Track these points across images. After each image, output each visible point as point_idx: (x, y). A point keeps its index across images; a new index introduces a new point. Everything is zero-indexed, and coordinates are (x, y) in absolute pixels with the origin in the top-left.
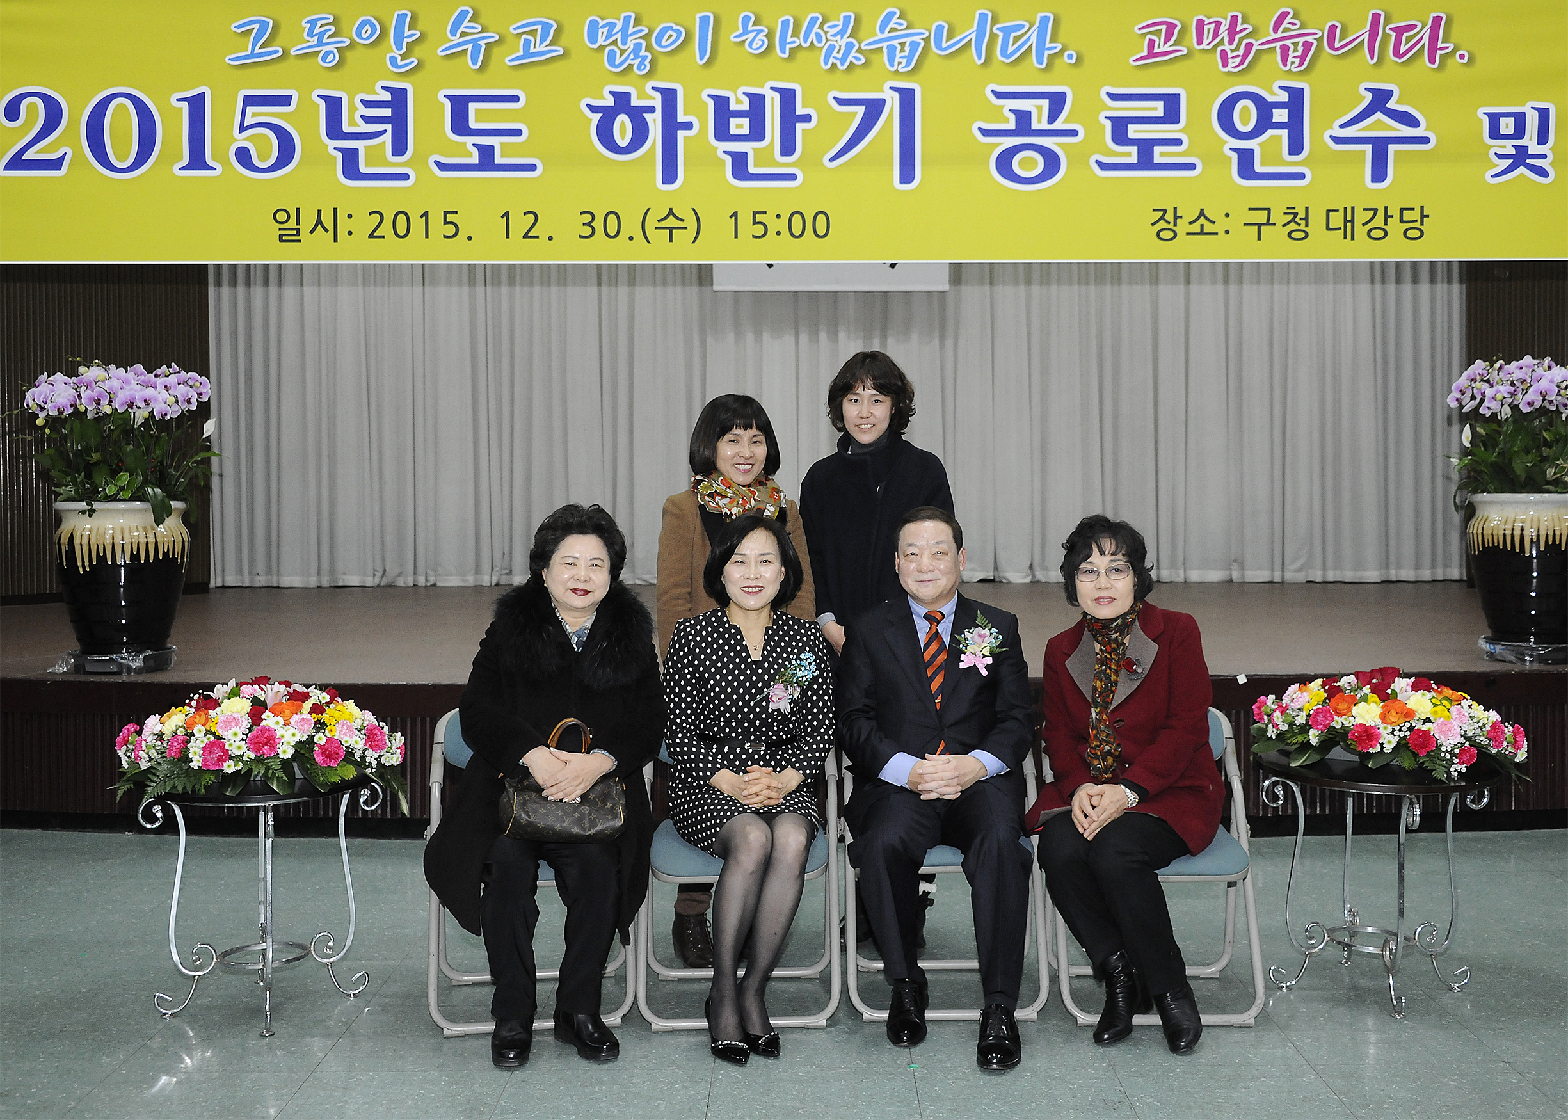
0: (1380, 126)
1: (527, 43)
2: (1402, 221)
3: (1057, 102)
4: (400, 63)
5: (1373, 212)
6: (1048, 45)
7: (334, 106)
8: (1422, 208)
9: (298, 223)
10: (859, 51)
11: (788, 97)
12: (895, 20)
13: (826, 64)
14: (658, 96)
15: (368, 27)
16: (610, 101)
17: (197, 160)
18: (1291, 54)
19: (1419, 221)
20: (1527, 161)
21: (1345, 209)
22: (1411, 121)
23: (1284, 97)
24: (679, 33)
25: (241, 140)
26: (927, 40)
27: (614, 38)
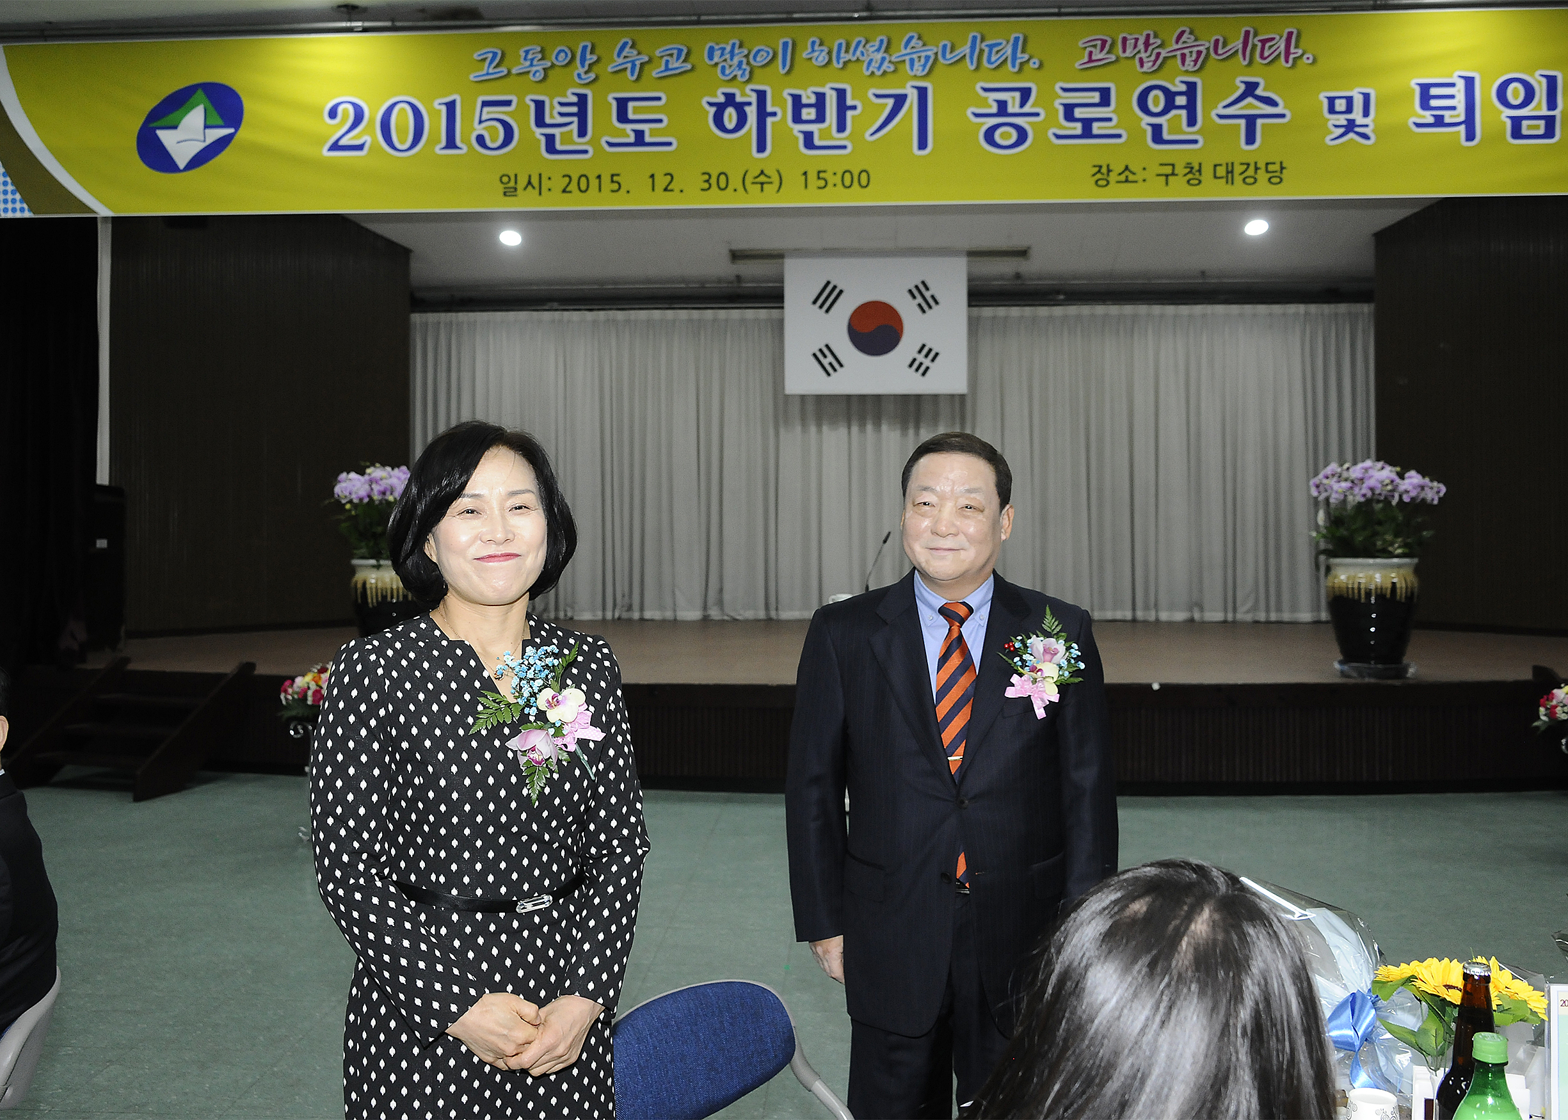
0: (1251, 106)
1: (667, 62)
2: (1267, 172)
3: (1025, 94)
4: (583, 76)
5: (1245, 166)
6: (1019, 56)
7: (540, 106)
8: (1281, 163)
9: (516, 184)
10: (890, 62)
11: (841, 94)
12: (914, 41)
13: (868, 69)
14: (754, 95)
15: (562, 55)
16: (722, 99)
17: (451, 143)
18: (1188, 60)
19: (1279, 171)
20: (1357, 129)
21: (1227, 164)
22: (1274, 104)
23: (1183, 88)
24: (768, 53)
25: (479, 129)
26: (936, 54)
27: (723, 58)
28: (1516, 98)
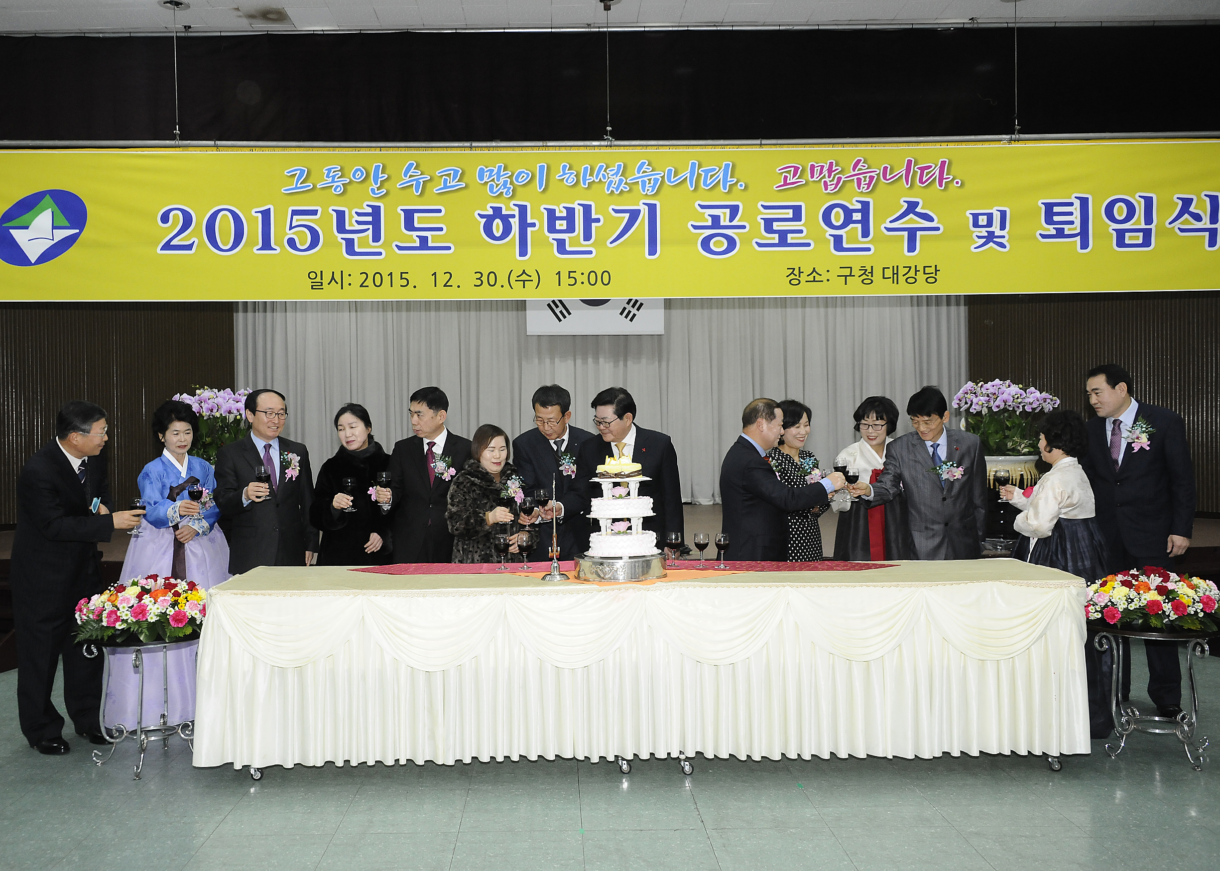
0: (912, 221)
1: (446, 180)
2: (925, 273)
3: (734, 210)
4: (376, 192)
5: (908, 268)
6: (729, 179)
7: (341, 215)
8: (936, 266)
9: (322, 279)
10: (626, 183)
11: (587, 209)
12: (645, 166)
13: (608, 191)
14: (517, 209)
15: (359, 172)
16: (491, 212)
17: (266, 245)
18: (863, 183)
19: (934, 273)
20: (994, 240)
21: (893, 267)
22: (930, 219)
23: (859, 206)
24: (528, 174)
25: (290, 234)
26: (663, 177)
27: (493, 178)
28: (1120, 214)
